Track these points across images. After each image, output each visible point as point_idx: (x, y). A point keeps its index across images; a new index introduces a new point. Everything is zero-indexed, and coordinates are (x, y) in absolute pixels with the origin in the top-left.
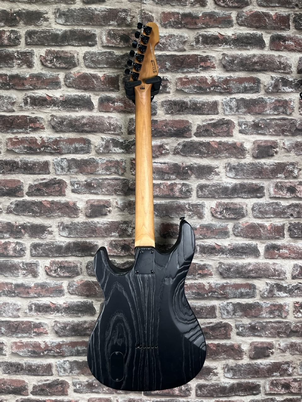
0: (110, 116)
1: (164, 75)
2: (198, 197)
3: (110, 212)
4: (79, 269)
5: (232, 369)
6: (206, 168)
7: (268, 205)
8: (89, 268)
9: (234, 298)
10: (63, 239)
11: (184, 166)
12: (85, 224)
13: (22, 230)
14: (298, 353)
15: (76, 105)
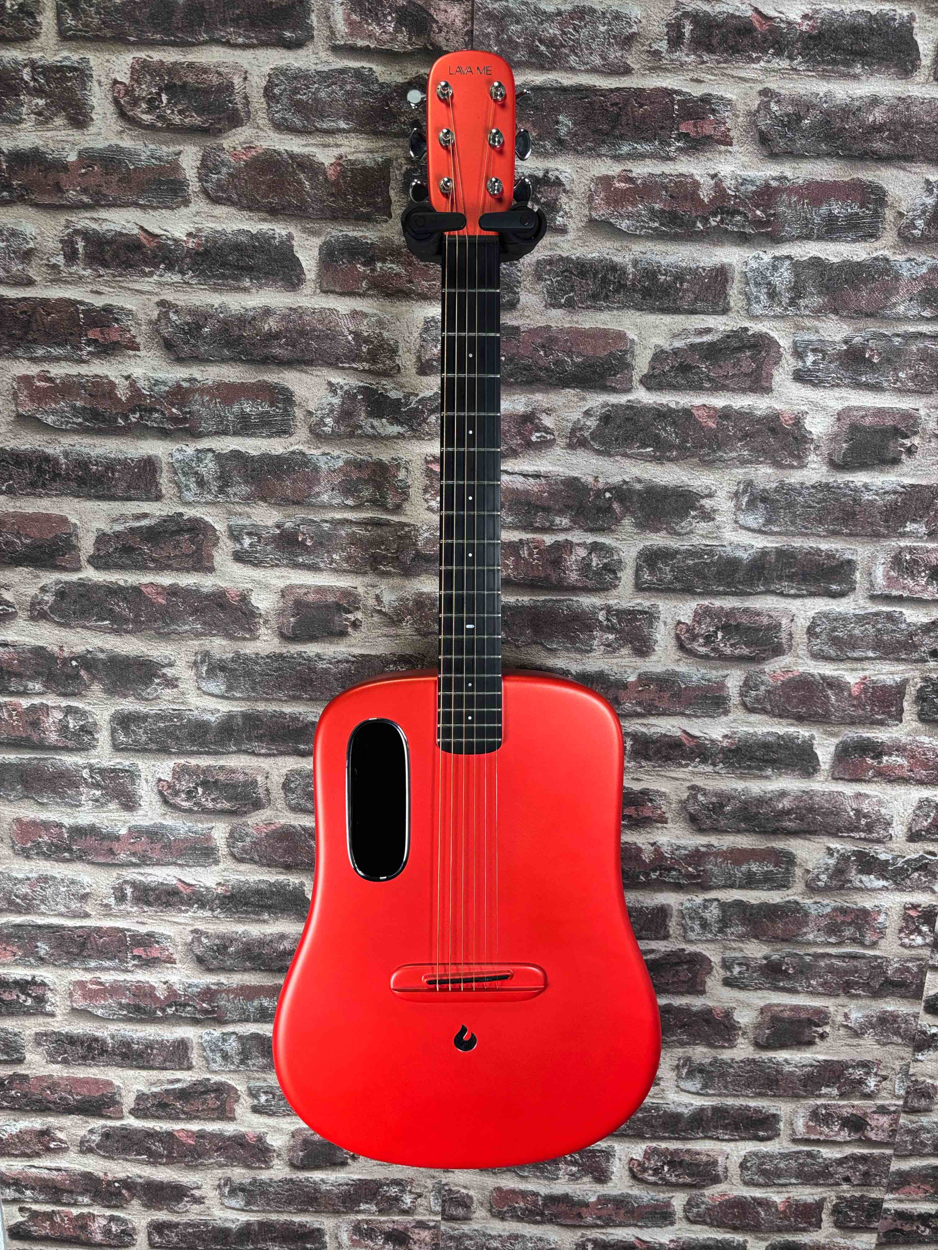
0: (358, 309)
1: (551, 164)
2: (640, 587)
3: (355, 625)
4: (261, 791)
5: (701, 1071)
6: (672, 495)
7: (861, 619)
8: (293, 791)
9: (725, 887)
10: (211, 703)
11: (600, 486)
12: (277, 661)
13: (82, 673)
14: (900, 1041)
15: (242, 268)
